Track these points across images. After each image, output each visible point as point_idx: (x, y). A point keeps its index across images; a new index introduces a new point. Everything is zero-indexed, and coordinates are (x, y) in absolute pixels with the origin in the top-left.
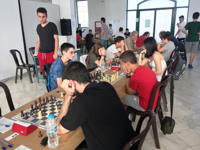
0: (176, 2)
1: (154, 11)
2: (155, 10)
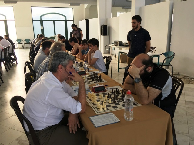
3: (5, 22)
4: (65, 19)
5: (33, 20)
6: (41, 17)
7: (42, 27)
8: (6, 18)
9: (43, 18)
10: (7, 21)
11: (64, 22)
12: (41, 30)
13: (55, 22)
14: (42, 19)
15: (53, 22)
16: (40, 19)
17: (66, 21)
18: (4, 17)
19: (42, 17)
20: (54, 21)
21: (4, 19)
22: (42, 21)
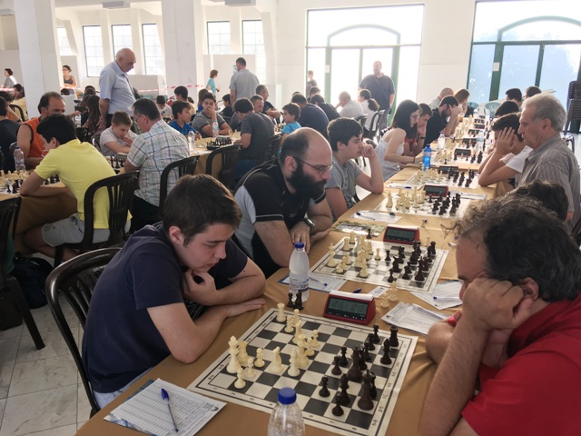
3: (396, 50)
5: (473, 44)
7: (498, 64)
9: (506, 37)
10: (401, 48)
12: (494, 73)
14: (503, 40)
15: (538, 47)
16: (495, 40)
18: (395, 37)
19: (504, 34)
21: (395, 43)
22: (500, 46)
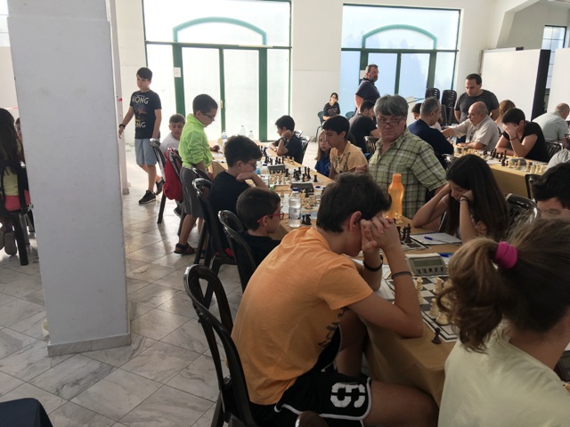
0: (264, 35)
1: (218, 50)
2: (221, 48)
4: (431, 48)
6: (364, 38)
8: (264, 42)
11: (429, 55)
13: (403, 55)
17: (433, 54)
20: (399, 52)
